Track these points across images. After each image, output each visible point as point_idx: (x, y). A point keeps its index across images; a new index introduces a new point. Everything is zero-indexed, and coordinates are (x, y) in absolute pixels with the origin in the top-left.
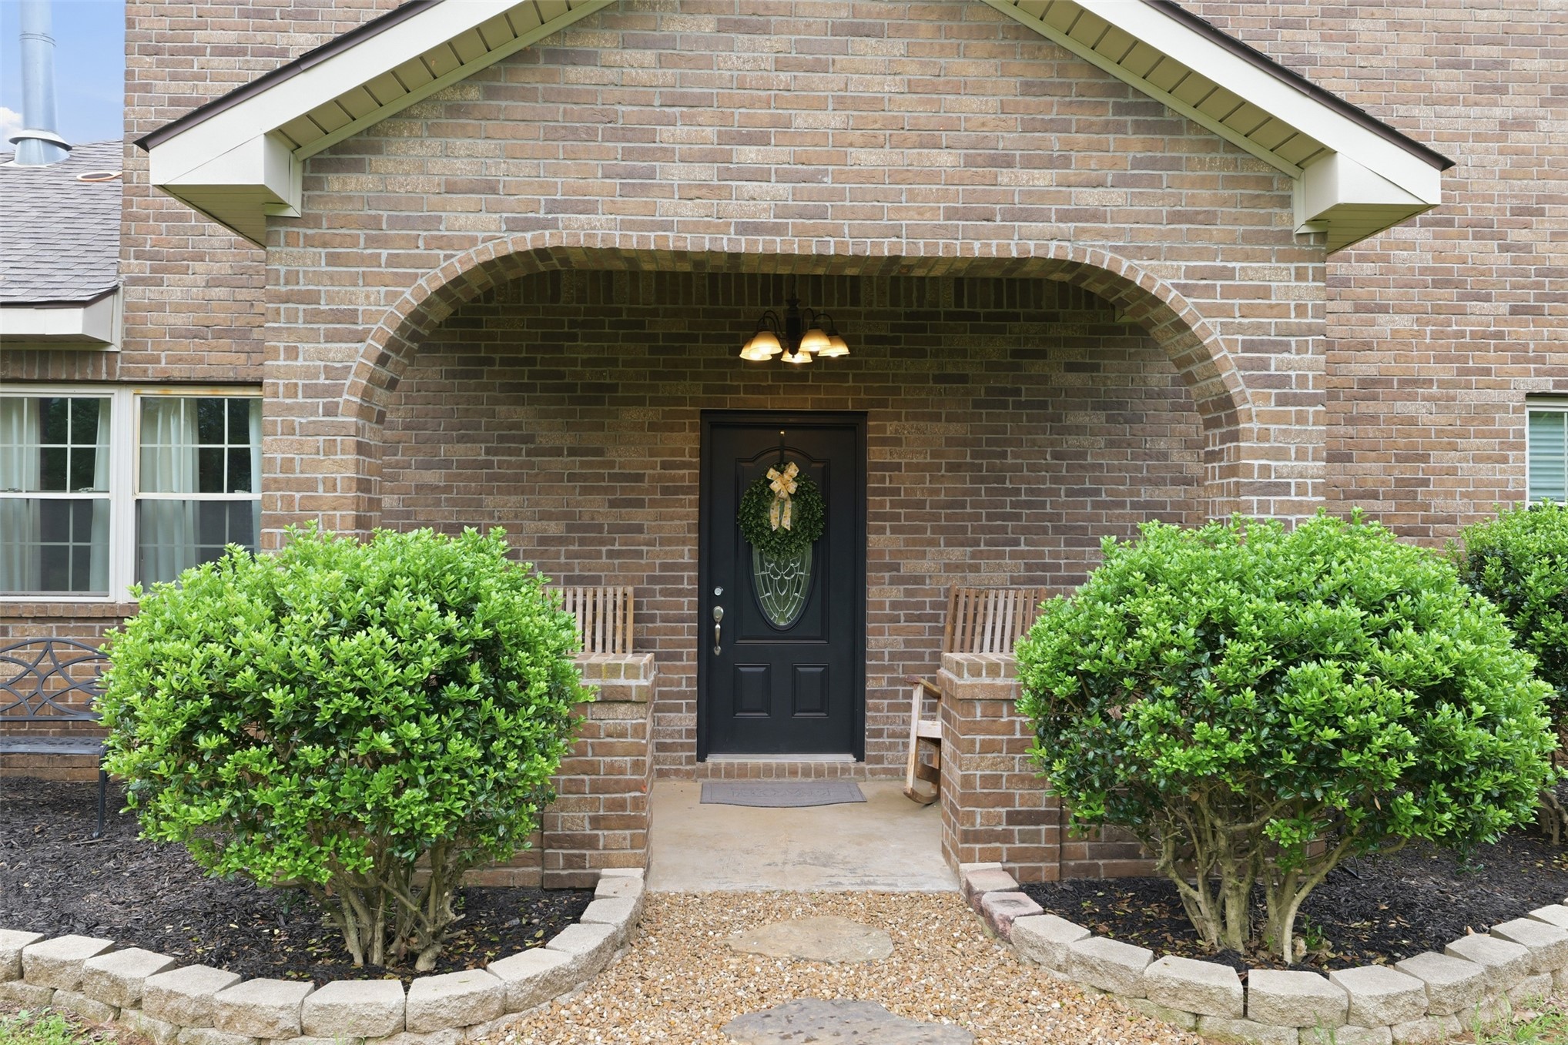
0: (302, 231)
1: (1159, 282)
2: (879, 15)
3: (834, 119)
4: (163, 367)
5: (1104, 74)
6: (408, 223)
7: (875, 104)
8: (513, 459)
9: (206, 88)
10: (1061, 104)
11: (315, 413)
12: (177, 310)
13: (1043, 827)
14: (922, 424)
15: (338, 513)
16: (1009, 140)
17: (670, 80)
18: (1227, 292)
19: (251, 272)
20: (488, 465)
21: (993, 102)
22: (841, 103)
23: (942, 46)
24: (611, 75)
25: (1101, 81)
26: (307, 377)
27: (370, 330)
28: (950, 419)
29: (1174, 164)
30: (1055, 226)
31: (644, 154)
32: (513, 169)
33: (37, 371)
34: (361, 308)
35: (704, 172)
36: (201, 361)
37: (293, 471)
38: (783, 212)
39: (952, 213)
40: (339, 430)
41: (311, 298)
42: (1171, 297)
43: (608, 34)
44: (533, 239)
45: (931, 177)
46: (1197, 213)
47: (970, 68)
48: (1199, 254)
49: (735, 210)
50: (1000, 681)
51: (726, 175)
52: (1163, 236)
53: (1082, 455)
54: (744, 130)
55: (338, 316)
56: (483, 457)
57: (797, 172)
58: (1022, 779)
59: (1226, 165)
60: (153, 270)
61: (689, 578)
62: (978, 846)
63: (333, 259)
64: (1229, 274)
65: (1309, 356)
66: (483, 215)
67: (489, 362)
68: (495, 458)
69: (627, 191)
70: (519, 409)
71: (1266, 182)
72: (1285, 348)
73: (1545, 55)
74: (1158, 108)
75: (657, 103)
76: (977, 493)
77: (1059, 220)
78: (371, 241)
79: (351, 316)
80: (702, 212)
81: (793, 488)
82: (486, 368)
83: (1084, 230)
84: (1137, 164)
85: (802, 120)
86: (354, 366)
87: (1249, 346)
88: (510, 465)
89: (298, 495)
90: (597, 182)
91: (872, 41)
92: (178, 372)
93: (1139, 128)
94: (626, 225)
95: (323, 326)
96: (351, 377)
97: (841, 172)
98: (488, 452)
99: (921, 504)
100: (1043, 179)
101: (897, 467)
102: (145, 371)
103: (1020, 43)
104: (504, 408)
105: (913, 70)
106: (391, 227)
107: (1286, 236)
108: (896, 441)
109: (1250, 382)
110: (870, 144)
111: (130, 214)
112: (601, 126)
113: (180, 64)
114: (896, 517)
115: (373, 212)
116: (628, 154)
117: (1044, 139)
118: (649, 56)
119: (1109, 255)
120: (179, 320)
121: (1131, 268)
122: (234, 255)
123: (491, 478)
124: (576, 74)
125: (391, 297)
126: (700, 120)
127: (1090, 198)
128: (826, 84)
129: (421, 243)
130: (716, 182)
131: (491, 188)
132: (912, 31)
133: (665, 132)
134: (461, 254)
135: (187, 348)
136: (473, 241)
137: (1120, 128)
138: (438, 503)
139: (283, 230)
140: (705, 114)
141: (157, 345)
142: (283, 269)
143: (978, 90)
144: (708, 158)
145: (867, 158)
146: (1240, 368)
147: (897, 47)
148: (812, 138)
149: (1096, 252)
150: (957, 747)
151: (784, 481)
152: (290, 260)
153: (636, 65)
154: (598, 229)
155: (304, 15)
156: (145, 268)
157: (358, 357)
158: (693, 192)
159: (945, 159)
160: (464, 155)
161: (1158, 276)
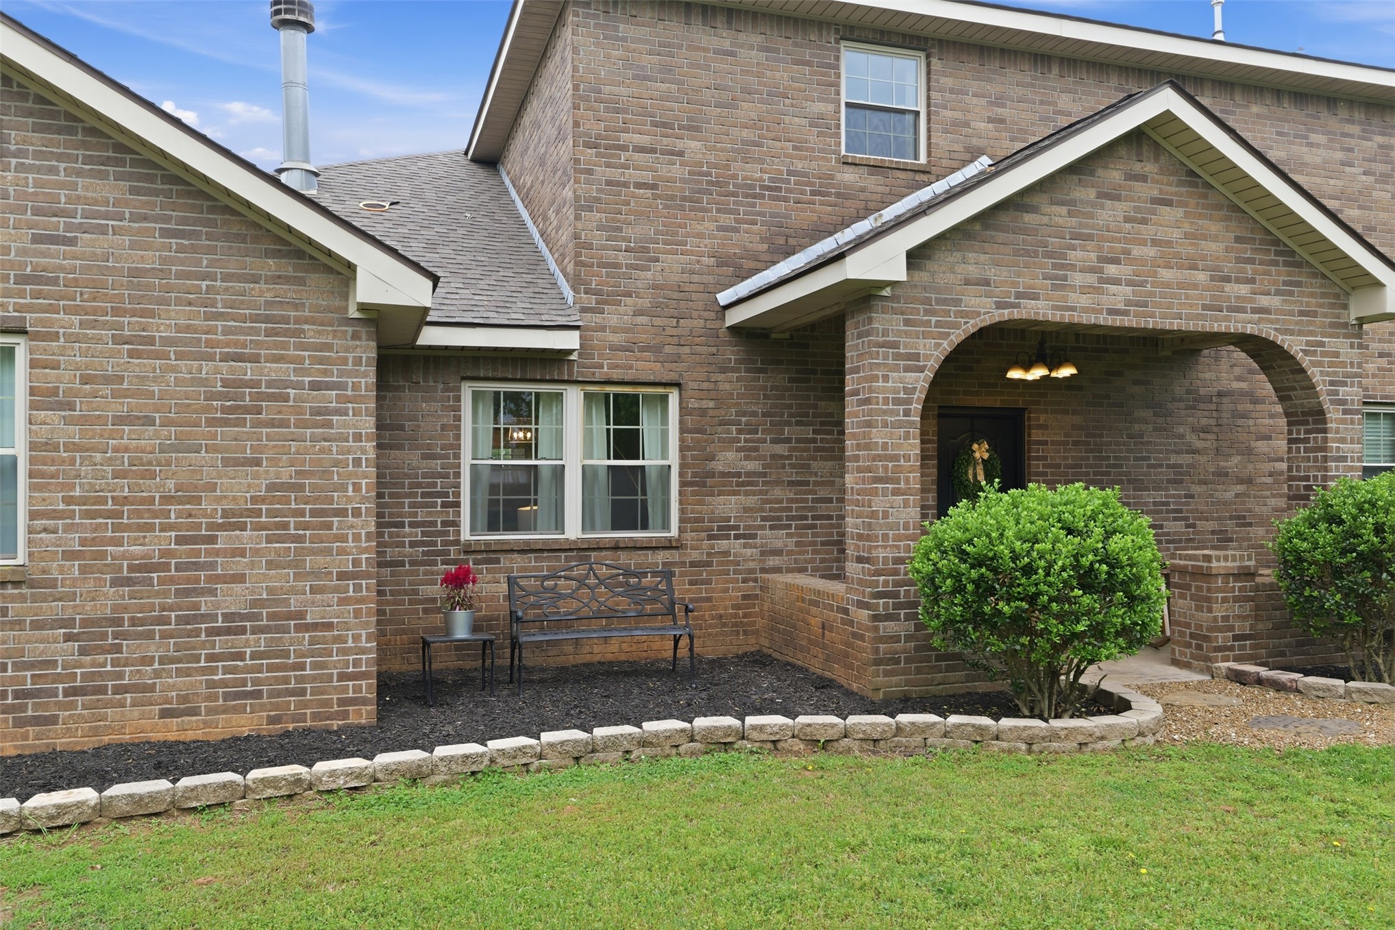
0: (890, 304)
1: (1294, 348)
2: (1172, 194)
3: (1151, 252)
4: (605, 372)
5: (1270, 233)
6: (945, 302)
7: (1169, 244)
8: (829, 437)
9: (630, 175)
10: (1251, 249)
11: (898, 415)
12: (615, 330)
13: (1248, 642)
14: (1059, 416)
15: (911, 475)
16: (1228, 267)
17: (1074, 224)
18: (1324, 354)
19: (663, 306)
20: (814, 441)
21: (1222, 246)
22: (1155, 242)
23: (1200, 213)
24: (1045, 220)
25: (1269, 238)
26: (894, 393)
27: (926, 366)
28: (1074, 413)
29: (1299, 284)
30: (1249, 316)
31: (1062, 267)
32: (998, 273)
33: (519, 372)
34: (922, 352)
35: (1091, 279)
36: (631, 368)
37: (887, 450)
38: (1128, 303)
39: (1205, 307)
40: (911, 424)
41: (895, 345)
42: (1300, 356)
43: (1044, 196)
44: (1009, 313)
45: (1195, 286)
46: (1310, 311)
47: (1214, 227)
48: (1311, 333)
49: (1107, 301)
50: (1229, 564)
51: (1102, 281)
52: (1297, 323)
53: (1142, 436)
54: (1109, 255)
55: (910, 357)
56: (811, 436)
57: (1134, 280)
58: (1239, 617)
59: (1321, 286)
60: (598, 302)
61: (932, 514)
62: (1220, 654)
63: (907, 322)
64: (1322, 344)
65: (1355, 389)
66: (984, 299)
67: (814, 372)
68: (819, 437)
69: (1055, 288)
70: (832, 403)
71: (1337, 296)
72: (1344, 384)
73: (1360, 207)
74: (1293, 253)
75: (1068, 237)
76: (1087, 458)
77: (1252, 313)
78: (927, 312)
79: (917, 357)
80: (1091, 302)
81: (986, 456)
82: (812, 376)
83: (1262, 319)
84: (1285, 283)
85: (1137, 251)
86: (919, 387)
87: (1332, 383)
88: (827, 441)
89: (890, 464)
90: (1039, 282)
91: (1168, 209)
92: (616, 375)
93: (1286, 264)
94: (1055, 308)
95: (902, 363)
96: (917, 393)
97: (1155, 282)
98: (814, 432)
99: (1058, 466)
100: (1244, 290)
101: (1046, 443)
102: (594, 374)
103: (1234, 214)
104: (823, 403)
105: (1187, 227)
106: (937, 304)
107: (1346, 325)
108: (1044, 427)
109: (1332, 402)
110: (1168, 266)
111: (581, 262)
112: (1041, 249)
113: (612, 156)
114: (1045, 474)
115: (927, 295)
116: (1055, 266)
117: (1244, 268)
118: (1064, 210)
119: (1273, 333)
120: (616, 339)
121: (1282, 340)
122: (652, 294)
123: (817, 450)
124: (1028, 218)
125: (938, 345)
126: (1089, 248)
127: (1264, 301)
128: (1148, 231)
129: (952, 314)
130: (1096, 285)
131: (987, 283)
132: (1185, 205)
133: (1071, 254)
134: (972, 321)
135: (622, 358)
136: (979, 314)
137: (1276, 263)
138: (784, 467)
139: (880, 303)
140: (1090, 245)
141: (601, 356)
142: (881, 327)
143: (1215, 239)
144: (1092, 270)
145: (1166, 274)
146: (1328, 395)
147: (1179, 212)
148: (1141, 261)
149: (1268, 331)
150: (1204, 601)
151: (981, 451)
152: (884, 322)
153: (1057, 215)
154: (1041, 309)
155: (693, 128)
156: (592, 301)
157: (921, 381)
158: (1086, 290)
159: (1201, 277)
160: (973, 262)
161: (1294, 344)
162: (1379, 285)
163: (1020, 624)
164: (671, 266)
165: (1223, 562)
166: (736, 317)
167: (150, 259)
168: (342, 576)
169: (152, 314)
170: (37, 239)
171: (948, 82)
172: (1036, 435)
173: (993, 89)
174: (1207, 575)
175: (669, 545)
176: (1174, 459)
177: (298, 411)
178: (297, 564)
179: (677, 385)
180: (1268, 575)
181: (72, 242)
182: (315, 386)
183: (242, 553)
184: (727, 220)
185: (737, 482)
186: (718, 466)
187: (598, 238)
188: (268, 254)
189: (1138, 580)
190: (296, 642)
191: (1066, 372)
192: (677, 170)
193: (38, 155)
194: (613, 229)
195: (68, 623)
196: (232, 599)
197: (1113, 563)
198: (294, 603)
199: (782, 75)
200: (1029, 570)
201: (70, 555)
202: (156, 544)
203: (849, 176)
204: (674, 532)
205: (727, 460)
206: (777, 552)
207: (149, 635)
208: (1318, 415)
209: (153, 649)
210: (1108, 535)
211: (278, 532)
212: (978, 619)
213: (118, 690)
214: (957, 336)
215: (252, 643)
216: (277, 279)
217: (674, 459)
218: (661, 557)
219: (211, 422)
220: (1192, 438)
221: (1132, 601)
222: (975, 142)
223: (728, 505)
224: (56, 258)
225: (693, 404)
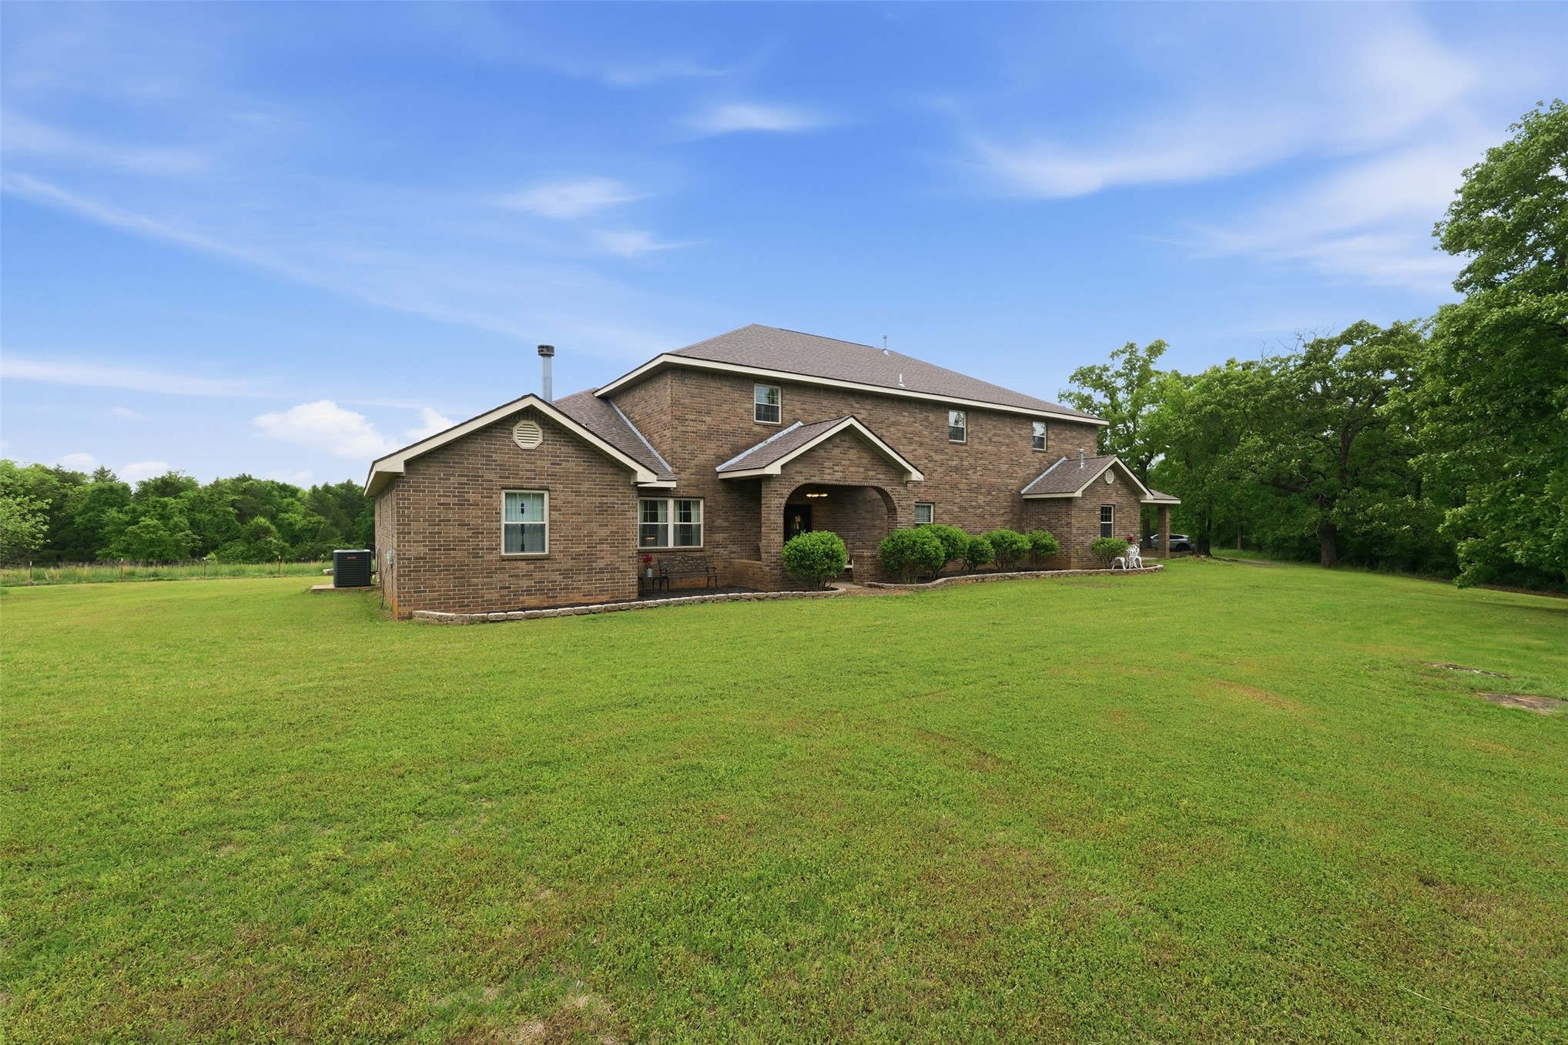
0: (776, 480)
2: (853, 447)
3: (848, 462)
4: (680, 494)
5: (881, 456)
6: (791, 479)
7: (852, 460)
8: (750, 514)
10: (876, 461)
11: (777, 511)
12: (684, 480)
13: (873, 575)
14: (822, 509)
15: (780, 530)
16: (869, 467)
17: (827, 455)
18: (896, 492)
19: (699, 472)
20: (746, 516)
21: (867, 460)
22: (848, 460)
23: (861, 451)
24: (818, 454)
25: (881, 458)
26: (776, 505)
27: (785, 497)
28: (827, 508)
29: (888, 472)
32: (807, 470)
33: (657, 495)
35: (831, 471)
36: (689, 492)
37: (774, 521)
38: (841, 478)
39: (863, 478)
40: (781, 513)
41: (776, 493)
42: (890, 492)
44: (808, 480)
45: (860, 472)
46: (892, 480)
47: (865, 455)
48: (892, 486)
49: (835, 477)
50: (870, 553)
51: (834, 471)
52: (888, 483)
54: (836, 464)
55: (781, 494)
56: (745, 514)
57: (843, 471)
58: (871, 569)
59: (896, 471)
60: (679, 471)
62: (866, 580)
63: (780, 485)
64: (895, 489)
65: (905, 502)
66: (801, 477)
69: (821, 474)
71: (899, 475)
72: (902, 500)
74: (888, 462)
75: (827, 459)
76: (829, 523)
77: (876, 480)
78: (786, 482)
79: (783, 494)
80: (831, 478)
81: (801, 521)
82: (746, 494)
83: (879, 482)
84: (885, 471)
85: (843, 462)
87: (898, 500)
89: (775, 525)
90: (817, 472)
91: (851, 450)
92: (685, 494)
93: (886, 465)
94: (821, 478)
95: (778, 496)
96: (782, 504)
97: (849, 471)
99: (821, 524)
100: (874, 473)
101: (819, 517)
102: (678, 494)
103: (871, 451)
105: (855, 456)
106: (789, 479)
107: (901, 484)
108: (818, 512)
109: (898, 505)
110: (852, 467)
111: (674, 457)
112: (817, 463)
113: (683, 423)
114: (818, 526)
115: (786, 477)
116: (823, 468)
117: (874, 467)
119: (882, 486)
120: (685, 483)
121: (884, 488)
122: (696, 468)
124: (813, 453)
125: (788, 491)
127: (879, 476)
128: (847, 456)
129: (793, 482)
130: (832, 473)
131: (804, 473)
132: (857, 448)
133: (827, 464)
134: (799, 483)
135: (686, 489)
136: (801, 480)
137: (883, 465)
138: (736, 524)
139: (773, 479)
140: (832, 461)
141: (680, 489)
142: (773, 486)
143: (863, 459)
144: (831, 468)
145: (851, 469)
146: (898, 503)
147: (854, 451)
148: (845, 465)
149: (880, 485)
150: (861, 565)
151: (798, 519)
152: (775, 485)
153: (822, 452)
154: (817, 480)
155: (708, 413)
156: (677, 470)
157: (783, 501)
158: (829, 474)
159: (862, 470)
160: (798, 467)
161: (888, 489)
162: (910, 472)
163: (811, 567)
164: (701, 459)
165: (867, 553)
166: (722, 476)
167: (580, 469)
168: (629, 557)
169: (580, 484)
170: (552, 464)
171: (788, 397)
172: (815, 514)
173: (802, 399)
174: (863, 557)
175: (701, 550)
176: (859, 522)
177: (617, 511)
178: (617, 554)
179: (703, 498)
180: (878, 558)
181: (561, 465)
182: (622, 504)
183: (603, 551)
184: (719, 443)
185: (723, 529)
186: (716, 524)
187: (679, 450)
188: (611, 467)
189: (839, 556)
190: (618, 575)
191: (825, 495)
192: (704, 427)
193: (552, 441)
194: (684, 447)
195: (560, 570)
196: (601, 564)
197: (833, 551)
198: (617, 565)
199: (736, 395)
200: (813, 553)
201: (560, 552)
202: (583, 548)
203: (757, 429)
204: (702, 546)
205: (719, 522)
206: (734, 552)
207: (580, 574)
208: (895, 509)
209: (581, 577)
210: (832, 544)
211: (612, 545)
212: (801, 566)
213: (573, 589)
214: (793, 488)
215: (607, 576)
216: (612, 474)
217: (702, 522)
218: (698, 554)
219: (596, 514)
220: (864, 515)
221: (838, 561)
222: (796, 417)
223: (719, 537)
224: (557, 469)
225: (708, 504)
